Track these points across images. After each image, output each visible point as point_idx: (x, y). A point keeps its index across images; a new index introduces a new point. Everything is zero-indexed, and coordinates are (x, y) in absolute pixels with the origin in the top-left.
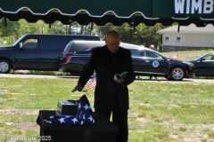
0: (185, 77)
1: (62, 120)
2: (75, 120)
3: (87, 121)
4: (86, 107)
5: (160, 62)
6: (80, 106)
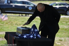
1: (25, 36)
2: (31, 36)
4: (36, 30)
5: (32, 7)
6: (32, 30)
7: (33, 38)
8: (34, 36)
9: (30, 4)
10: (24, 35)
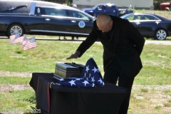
1: (72, 83)
2: (86, 83)
4: (95, 70)
5: (86, 22)
6: (87, 69)
7: (89, 87)
8: (91, 83)
9: (81, 17)
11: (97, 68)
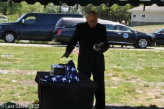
0: (148, 45)
1: (54, 79)
2: (64, 79)
3: (73, 80)
4: (73, 69)
5: (129, 34)
6: (68, 69)
7: (66, 82)
8: (68, 79)
10: (53, 77)
11: (75, 67)
